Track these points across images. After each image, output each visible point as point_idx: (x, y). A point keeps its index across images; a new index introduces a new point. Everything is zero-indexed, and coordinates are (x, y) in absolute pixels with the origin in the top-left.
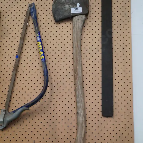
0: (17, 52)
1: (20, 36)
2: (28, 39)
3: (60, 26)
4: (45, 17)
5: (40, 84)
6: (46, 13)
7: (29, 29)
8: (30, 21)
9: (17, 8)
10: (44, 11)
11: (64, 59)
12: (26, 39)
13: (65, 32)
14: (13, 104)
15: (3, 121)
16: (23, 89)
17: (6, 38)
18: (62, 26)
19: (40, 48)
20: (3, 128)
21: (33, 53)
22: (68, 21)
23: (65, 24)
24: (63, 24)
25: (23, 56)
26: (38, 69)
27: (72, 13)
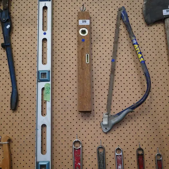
0: (111, 56)
1: (113, 40)
2: (121, 43)
3: (151, 28)
4: (135, 20)
5: (138, 86)
6: (137, 16)
7: (121, 32)
8: (121, 24)
9: (107, 12)
10: (134, 14)
11: (159, 60)
12: (119, 43)
13: (157, 34)
14: (114, 107)
15: (107, 124)
16: (122, 92)
17: (99, 42)
18: (154, 29)
19: (138, 50)
20: (107, 130)
21: (128, 56)
22: (159, 23)
23: (157, 26)
24: (154, 26)
25: (118, 59)
26: (135, 72)
27: (164, 15)
